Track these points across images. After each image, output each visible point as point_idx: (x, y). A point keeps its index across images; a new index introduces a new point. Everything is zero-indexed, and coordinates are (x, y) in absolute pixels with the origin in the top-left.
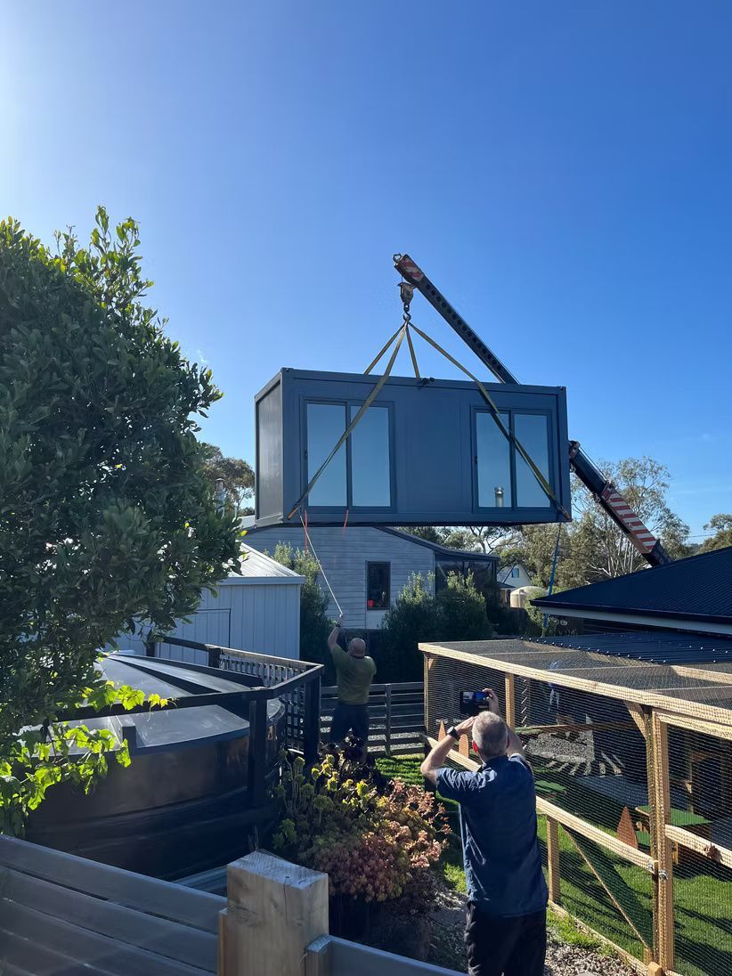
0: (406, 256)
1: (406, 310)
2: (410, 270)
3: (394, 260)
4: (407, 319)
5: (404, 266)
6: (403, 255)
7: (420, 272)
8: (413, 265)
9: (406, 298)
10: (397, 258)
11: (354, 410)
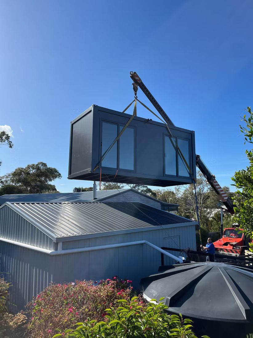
0: (135, 73)
1: (136, 94)
2: (137, 78)
3: (131, 74)
4: (136, 98)
5: (134, 77)
6: (134, 72)
7: (140, 80)
8: (137, 76)
9: (135, 90)
10: (132, 73)
11: (121, 128)
